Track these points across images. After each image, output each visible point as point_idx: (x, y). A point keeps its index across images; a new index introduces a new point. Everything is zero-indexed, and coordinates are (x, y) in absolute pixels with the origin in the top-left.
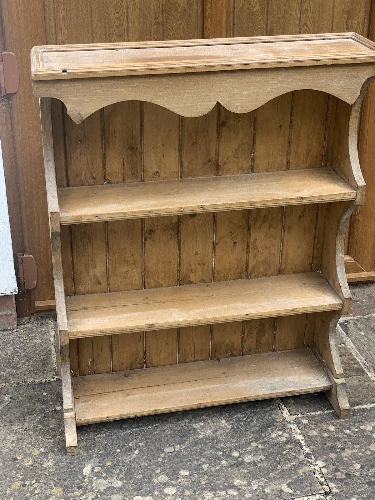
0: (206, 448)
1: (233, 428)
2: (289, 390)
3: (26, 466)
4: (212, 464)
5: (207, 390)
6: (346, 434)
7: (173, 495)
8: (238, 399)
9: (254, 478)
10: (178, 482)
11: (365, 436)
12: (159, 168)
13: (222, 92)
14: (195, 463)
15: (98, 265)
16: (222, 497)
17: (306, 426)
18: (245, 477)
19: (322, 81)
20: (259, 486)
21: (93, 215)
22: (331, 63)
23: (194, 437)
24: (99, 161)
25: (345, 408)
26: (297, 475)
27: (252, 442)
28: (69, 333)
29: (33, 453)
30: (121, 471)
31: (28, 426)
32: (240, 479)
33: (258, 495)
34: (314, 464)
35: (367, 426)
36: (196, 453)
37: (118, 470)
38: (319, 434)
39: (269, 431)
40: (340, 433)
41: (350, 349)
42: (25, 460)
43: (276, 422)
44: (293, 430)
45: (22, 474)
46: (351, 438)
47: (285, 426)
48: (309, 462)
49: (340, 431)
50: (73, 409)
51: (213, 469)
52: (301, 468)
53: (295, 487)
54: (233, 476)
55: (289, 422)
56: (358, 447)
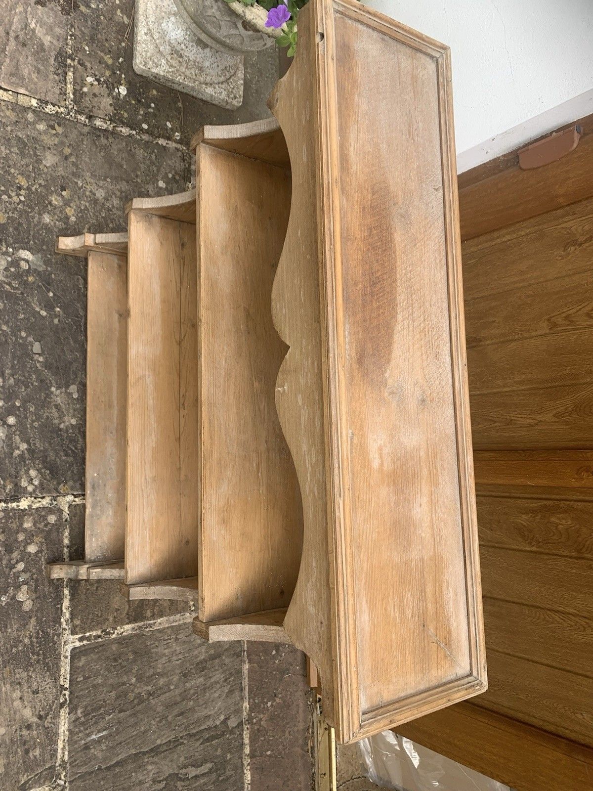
0: (32, 390)
1: (61, 430)
3: (50, 198)
6: (16, 563)
11: (8, 587)
13: (301, 352)
14: (8, 371)
17: (44, 518)
22: (330, 585)
23: (53, 381)
25: (52, 571)
27: (29, 444)
29: (69, 208)
30: (14, 288)
31: (116, 214)
35: (26, 595)
36: (24, 376)
37: (17, 286)
38: (25, 530)
39: (43, 471)
40: (19, 556)
41: (182, 615)
42: (60, 198)
43: (59, 484)
44: (40, 500)
45: (39, 190)
46: (6, 567)
47: (49, 491)
49: (24, 557)
50: (97, 244)
55: (54, 498)
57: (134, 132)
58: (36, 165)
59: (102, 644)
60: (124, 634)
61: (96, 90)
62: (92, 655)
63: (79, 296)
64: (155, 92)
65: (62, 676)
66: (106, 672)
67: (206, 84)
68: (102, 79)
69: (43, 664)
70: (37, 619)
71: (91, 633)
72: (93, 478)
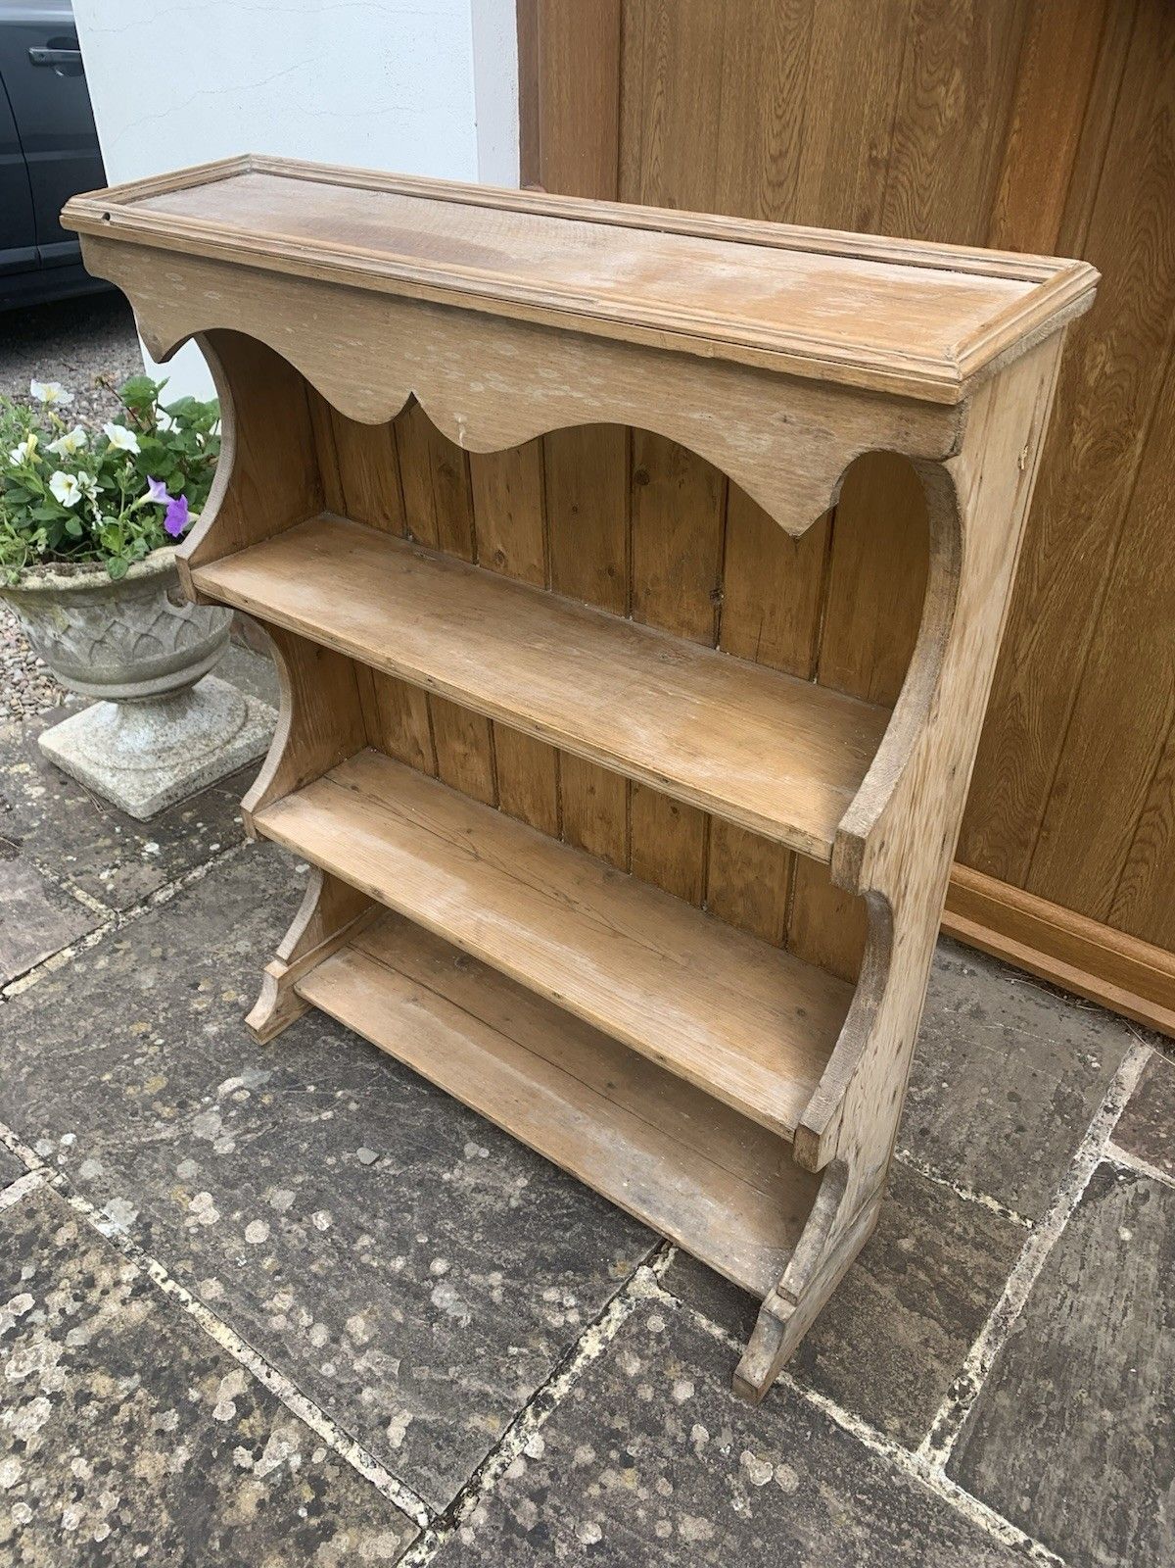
0: (421, 1207)
1: (518, 1209)
3: (191, 1008)
4: (378, 1249)
6: (689, 1435)
7: (247, 1245)
9: (389, 1347)
10: (287, 1229)
11: (722, 1483)
12: (504, 546)
14: (363, 1219)
16: (292, 1328)
17: (644, 1333)
18: (382, 1327)
19: (696, 416)
20: (370, 1369)
23: (435, 1169)
25: (746, 1377)
26: (458, 1422)
27: (500, 1269)
29: (225, 995)
30: (260, 1128)
32: (366, 1323)
33: (340, 1386)
34: (523, 1431)
35: (763, 1466)
36: (392, 1202)
37: (258, 1123)
38: (639, 1378)
39: (561, 1278)
40: (680, 1421)
41: (1029, 1248)
42: (201, 998)
43: (604, 1272)
44: (606, 1318)
45: (170, 1016)
46: (681, 1456)
47: (604, 1293)
48: (519, 1417)
49: (687, 1415)
50: (288, 962)
51: (365, 1259)
52: (486, 1415)
53: (416, 1442)
54: (369, 1304)
55: (623, 1295)
56: (664, 1493)
57: (210, 864)
58: (137, 999)
59: (977, 1416)
60: (988, 1365)
61: (122, 874)
62: (988, 1448)
63: (348, 1055)
64: (188, 814)
65: (992, 1531)
66: (1050, 1449)
67: (229, 742)
68: (118, 862)
69: (934, 1540)
70: (829, 1484)
71: (938, 1418)
72: (627, 1191)
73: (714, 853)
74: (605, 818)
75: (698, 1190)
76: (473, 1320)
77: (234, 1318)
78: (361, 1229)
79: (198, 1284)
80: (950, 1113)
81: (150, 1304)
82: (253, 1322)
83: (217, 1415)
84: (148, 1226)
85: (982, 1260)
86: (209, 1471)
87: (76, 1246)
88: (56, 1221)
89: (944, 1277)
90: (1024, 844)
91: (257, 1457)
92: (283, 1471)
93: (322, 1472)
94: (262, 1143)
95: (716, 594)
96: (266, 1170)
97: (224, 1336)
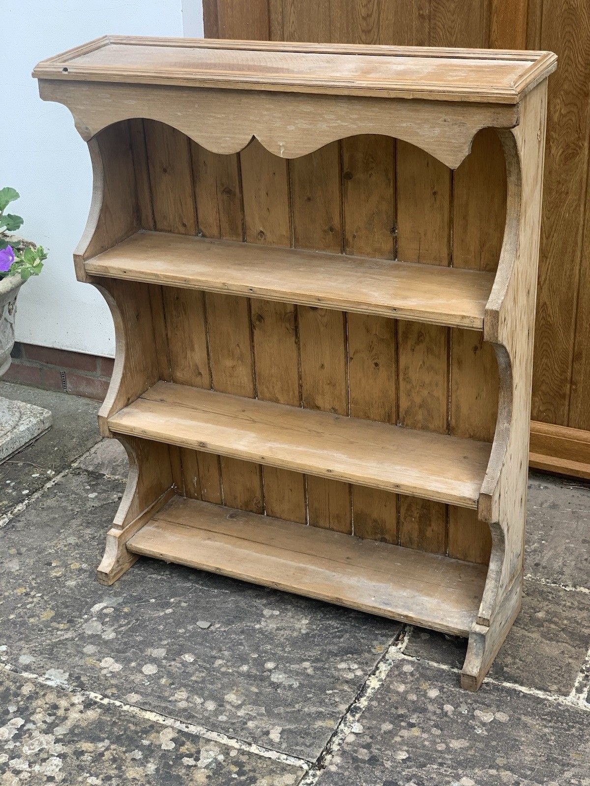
0: (247, 641)
1: (307, 634)
2: (405, 613)
3: (52, 576)
4: (229, 664)
5: (303, 570)
6: (442, 710)
7: (146, 676)
8: (328, 597)
9: (255, 703)
10: (168, 665)
11: (467, 724)
12: (264, 227)
13: (258, 122)
14: (214, 653)
15: (196, 347)
16: (192, 705)
17: (403, 673)
18: (246, 696)
19: (404, 125)
20: (247, 714)
21: (120, 269)
22: (411, 97)
23: (248, 624)
24: (190, 202)
25: (470, 674)
26: (309, 726)
27: (307, 660)
28: (108, 422)
29: (72, 566)
30: (128, 623)
31: (100, 535)
32: (237, 696)
33: (233, 724)
34: (348, 723)
35: (488, 714)
36: (228, 643)
38: (407, 692)
39: (345, 658)
40: (436, 705)
42: (56, 570)
43: (369, 652)
44: (378, 671)
45: (39, 582)
46: (441, 718)
47: (373, 660)
48: (344, 718)
49: (439, 702)
50: (122, 527)
51: (223, 669)
52: (324, 720)
53: (288, 738)
54: (235, 688)
55: (384, 659)
56: (437, 733)
57: (26, 501)
58: (12, 576)
70: (525, 715)
71: (577, 681)
72: (375, 601)
73: (402, 384)
74: (332, 384)
75: (417, 594)
76: (300, 684)
77: (154, 707)
78: (215, 658)
79: (124, 697)
80: (550, 553)
81: (99, 710)
82: (167, 707)
83: (163, 747)
84: (78, 678)
85: (585, 615)
86: (171, 770)
87: (37, 693)
88: (18, 684)
89: (566, 625)
90: (563, 396)
91: (197, 759)
92: (215, 762)
93: (239, 759)
94: (133, 630)
95: (393, 230)
96: (141, 642)
97: (152, 716)
